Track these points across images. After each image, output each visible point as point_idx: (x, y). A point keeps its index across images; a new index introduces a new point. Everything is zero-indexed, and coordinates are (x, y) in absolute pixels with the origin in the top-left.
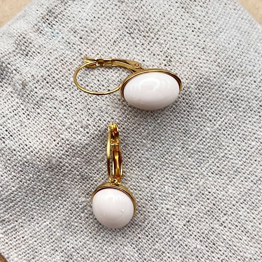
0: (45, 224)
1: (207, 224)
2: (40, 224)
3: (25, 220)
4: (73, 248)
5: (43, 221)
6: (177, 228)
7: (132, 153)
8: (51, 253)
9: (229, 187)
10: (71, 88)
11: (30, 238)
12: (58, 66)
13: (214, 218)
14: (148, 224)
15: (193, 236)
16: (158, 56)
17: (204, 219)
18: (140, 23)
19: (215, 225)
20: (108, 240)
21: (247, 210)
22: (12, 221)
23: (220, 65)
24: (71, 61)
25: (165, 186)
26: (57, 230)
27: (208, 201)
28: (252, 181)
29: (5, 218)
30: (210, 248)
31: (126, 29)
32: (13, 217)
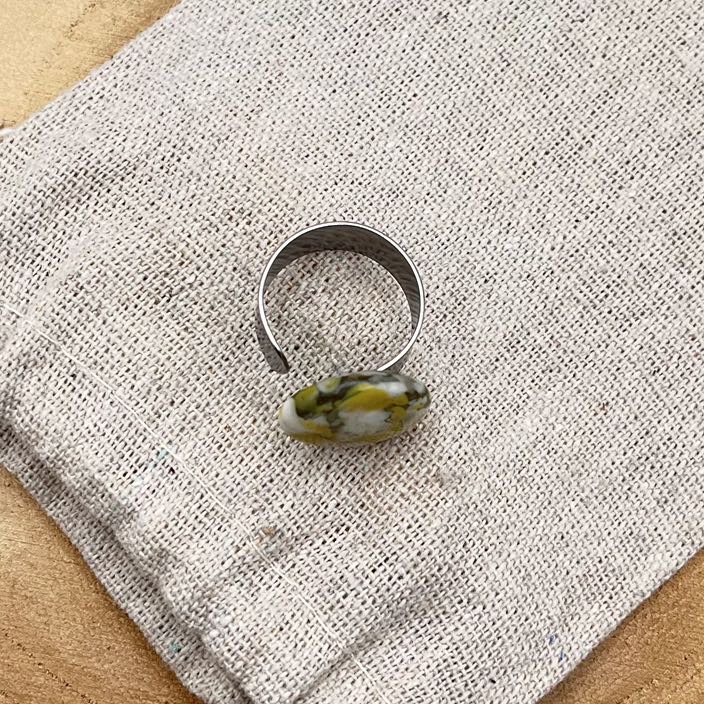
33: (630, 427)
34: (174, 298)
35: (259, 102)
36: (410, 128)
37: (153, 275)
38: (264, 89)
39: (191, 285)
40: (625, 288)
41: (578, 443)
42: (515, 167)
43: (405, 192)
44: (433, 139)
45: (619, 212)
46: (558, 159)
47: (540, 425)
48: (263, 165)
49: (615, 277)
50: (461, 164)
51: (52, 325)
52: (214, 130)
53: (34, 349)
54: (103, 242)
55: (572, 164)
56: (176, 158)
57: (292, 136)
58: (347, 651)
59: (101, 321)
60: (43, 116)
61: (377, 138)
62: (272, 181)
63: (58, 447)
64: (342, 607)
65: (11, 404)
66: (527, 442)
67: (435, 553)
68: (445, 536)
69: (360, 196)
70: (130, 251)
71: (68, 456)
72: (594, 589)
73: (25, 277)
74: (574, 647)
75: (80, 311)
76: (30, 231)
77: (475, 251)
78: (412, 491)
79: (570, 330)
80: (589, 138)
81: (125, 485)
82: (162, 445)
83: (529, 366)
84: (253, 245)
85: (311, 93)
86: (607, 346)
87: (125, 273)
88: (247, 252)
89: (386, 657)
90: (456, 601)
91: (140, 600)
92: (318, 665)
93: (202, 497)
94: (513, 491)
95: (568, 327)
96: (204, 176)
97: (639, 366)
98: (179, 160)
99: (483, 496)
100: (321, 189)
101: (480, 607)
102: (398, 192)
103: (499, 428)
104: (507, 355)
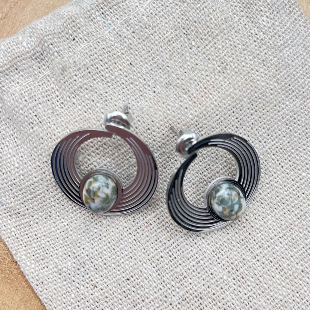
0: (62, 224)
1: (239, 255)
2: (57, 224)
3: (41, 217)
4: (87, 256)
5: (61, 221)
6: (204, 253)
7: (169, 163)
8: (63, 257)
9: (269, 217)
10: (114, 83)
11: (43, 237)
12: (103, 57)
13: (247, 249)
14: (174, 243)
15: (221, 264)
16: (213, 61)
17: (237, 248)
18: (199, 24)
19: (247, 257)
20: (126, 253)
21: (286, 246)
22: (27, 215)
23: (279, 82)
24: (119, 54)
26: (73, 233)
27: (243, 228)
28: (296, 215)
29: (20, 210)
30: (238, 282)
31: (183, 30)
32: (29, 211)
33: (101, 260)
35: (283, 84)
37: (197, 26)
39: (191, 44)
40: (174, 267)
46: (246, 240)
79: (154, 235)
81: (97, 7)
82: (113, 26)
84: (208, 73)
85: (287, 112)
86: (144, 253)
87: (199, 13)
88: (205, 70)
95: (156, 233)
97: (132, 269)
100: (234, 110)
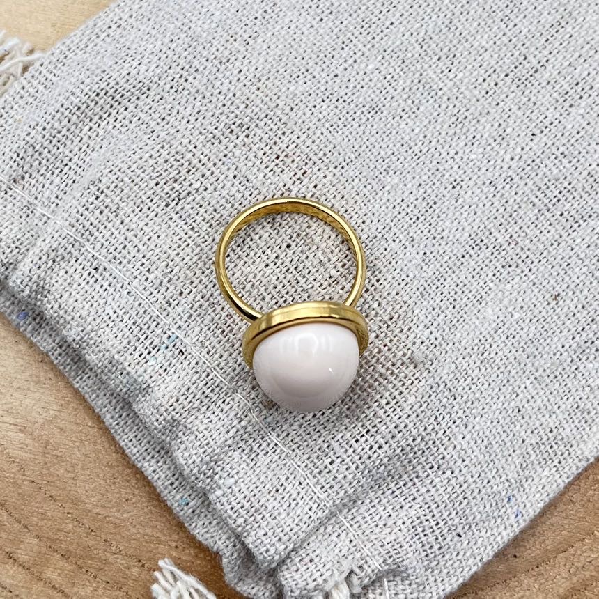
0: (529, 388)
1: (541, 92)
4: (573, 338)
5: (525, 391)
6: (547, 146)
7: (409, 212)
8: (581, 379)
12: (234, 341)
13: (531, 79)
14: (537, 197)
15: (561, 118)
16: (229, 149)
17: (531, 96)
18: (161, 177)
19: (544, 78)
20: (562, 274)
21: (519, 18)
23: (254, 35)
24: (224, 315)
25: (471, 158)
26: (541, 366)
27: (499, 86)
30: (584, 91)
31: (170, 207)
33: (578, 315)
34: (182, 201)
35: (256, 29)
36: (387, 52)
37: (164, 181)
38: (260, 17)
39: (197, 190)
40: (575, 194)
41: (533, 328)
42: (479, 87)
43: (383, 109)
44: (407, 62)
45: (569, 127)
46: (516, 80)
47: (500, 313)
48: (260, 85)
49: (566, 184)
50: (432, 84)
51: (76, 224)
52: (216, 53)
53: (61, 245)
54: (120, 152)
55: (529, 85)
56: (183, 79)
57: (284, 59)
58: (333, 509)
59: (119, 222)
60: (68, 42)
61: (359, 61)
62: (268, 99)
63: (82, 331)
64: (330, 472)
65: (42, 293)
66: (489, 329)
67: (411, 426)
68: (419, 411)
69: (344, 112)
70: (143, 160)
71: (91, 339)
72: (546, 455)
73: (54, 184)
74: (529, 505)
75: (101, 213)
76: (59, 144)
77: (444, 160)
78: (390, 372)
79: (528, 231)
80: (543, 62)
81: (141, 364)
82: (173, 330)
83: (491, 262)
84: (251, 155)
85: (302, 21)
86: (559, 244)
87: (139, 178)
88: (246, 162)
89: (366, 515)
90: (427, 467)
91: (153, 461)
92: (309, 522)
93: (208, 375)
94: (477, 371)
95: (525, 228)
96: (208, 94)
97: (587, 261)
98: (186, 81)
99: (452, 376)
100: (310, 105)
101: (448, 473)
102: (377, 109)
103: (465, 316)
104: (472, 252)
